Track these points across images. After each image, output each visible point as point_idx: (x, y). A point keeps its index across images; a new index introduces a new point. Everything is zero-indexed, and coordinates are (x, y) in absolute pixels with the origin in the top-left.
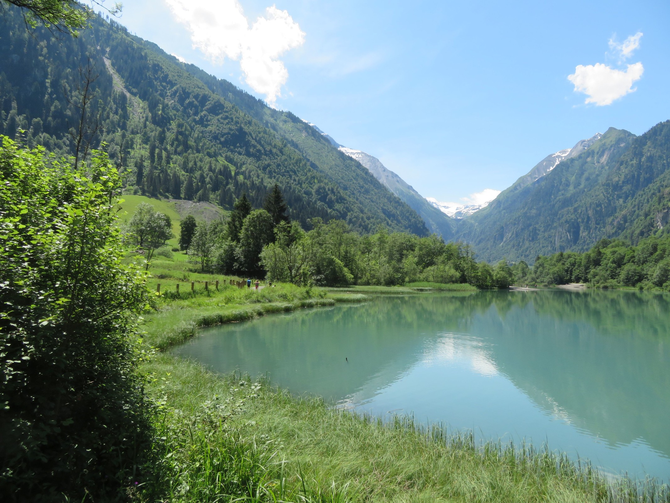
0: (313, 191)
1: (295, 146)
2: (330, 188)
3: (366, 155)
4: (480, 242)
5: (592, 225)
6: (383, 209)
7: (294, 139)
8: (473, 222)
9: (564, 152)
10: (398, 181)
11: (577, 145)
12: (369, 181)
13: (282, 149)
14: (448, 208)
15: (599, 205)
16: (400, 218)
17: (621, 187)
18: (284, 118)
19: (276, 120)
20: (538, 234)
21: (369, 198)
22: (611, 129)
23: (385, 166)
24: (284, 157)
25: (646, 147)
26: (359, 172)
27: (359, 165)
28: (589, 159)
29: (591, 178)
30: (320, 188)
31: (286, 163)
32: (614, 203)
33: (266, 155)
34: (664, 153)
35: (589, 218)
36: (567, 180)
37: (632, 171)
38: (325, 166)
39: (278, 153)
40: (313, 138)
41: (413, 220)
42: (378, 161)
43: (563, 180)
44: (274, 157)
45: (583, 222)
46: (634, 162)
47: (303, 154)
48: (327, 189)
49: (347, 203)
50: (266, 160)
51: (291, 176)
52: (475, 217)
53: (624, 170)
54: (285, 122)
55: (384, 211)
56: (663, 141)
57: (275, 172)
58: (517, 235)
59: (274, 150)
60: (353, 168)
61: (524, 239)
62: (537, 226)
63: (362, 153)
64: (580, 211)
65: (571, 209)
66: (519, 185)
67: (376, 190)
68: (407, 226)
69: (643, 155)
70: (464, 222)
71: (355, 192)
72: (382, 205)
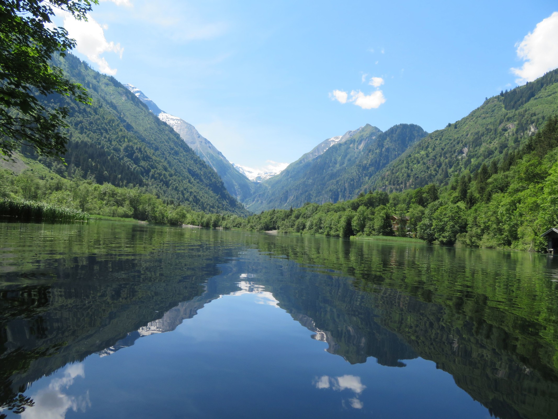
0: (122, 149)
1: (114, 107)
2: (138, 148)
3: (184, 122)
4: (270, 202)
5: (347, 194)
6: (188, 169)
7: (114, 101)
8: (267, 185)
9: (337, 138)
10: (210, 147)
11: (346, 134)
12: (179, 145)
13: (97, 109)
14: (251, 172)
15: (352, 180)
16: (203, 177)
17: (368, 168)
18: (106, 81)
19: (98, 82)
20: (311, 199)
21: (178, 159)
22: (368, 125)
23: (200, 133)
24: (97, 117)
25: (386, 141)
26: (172, 136)
27: (171, 130)
28: (351, 146)
29: (352, 159)
30: (128, 146)
31: (99, 122)
32: (363, 179)
33: (80, 113)
34: (396, 147)
35: (345, 189)
36: (336, 160)
37: (376, 158)
38: (141, 128)
39: (92, 112)
40: (132, 102)
41: (213, 180)
42: (194, 128)
43: (333, 159)
44: (87, 115)
45: (341, 191)
46: (378, 151)
47: (121, 115)
48: (135, 148)
49: (152, 161)
50: (79, 117)
51: (102, 134)
52: (269, 182)
53: (371, 156)
54: (107, 84)
55: (190, 171)
56: (397, 138)
57: (86, 129)
58: (297, 199)
59: (88, 110)
60: (167, 132)
61: (301, 202)
62: (311, 192)
63: (181, 120)
64: (340, 184)
65: (334, 181)
66: (304, 159)
67: (185, 153)
68: (208, 184)
69: (383, 147)
70: (261, 185)
71: (165, 153)
72: (188, 166)
